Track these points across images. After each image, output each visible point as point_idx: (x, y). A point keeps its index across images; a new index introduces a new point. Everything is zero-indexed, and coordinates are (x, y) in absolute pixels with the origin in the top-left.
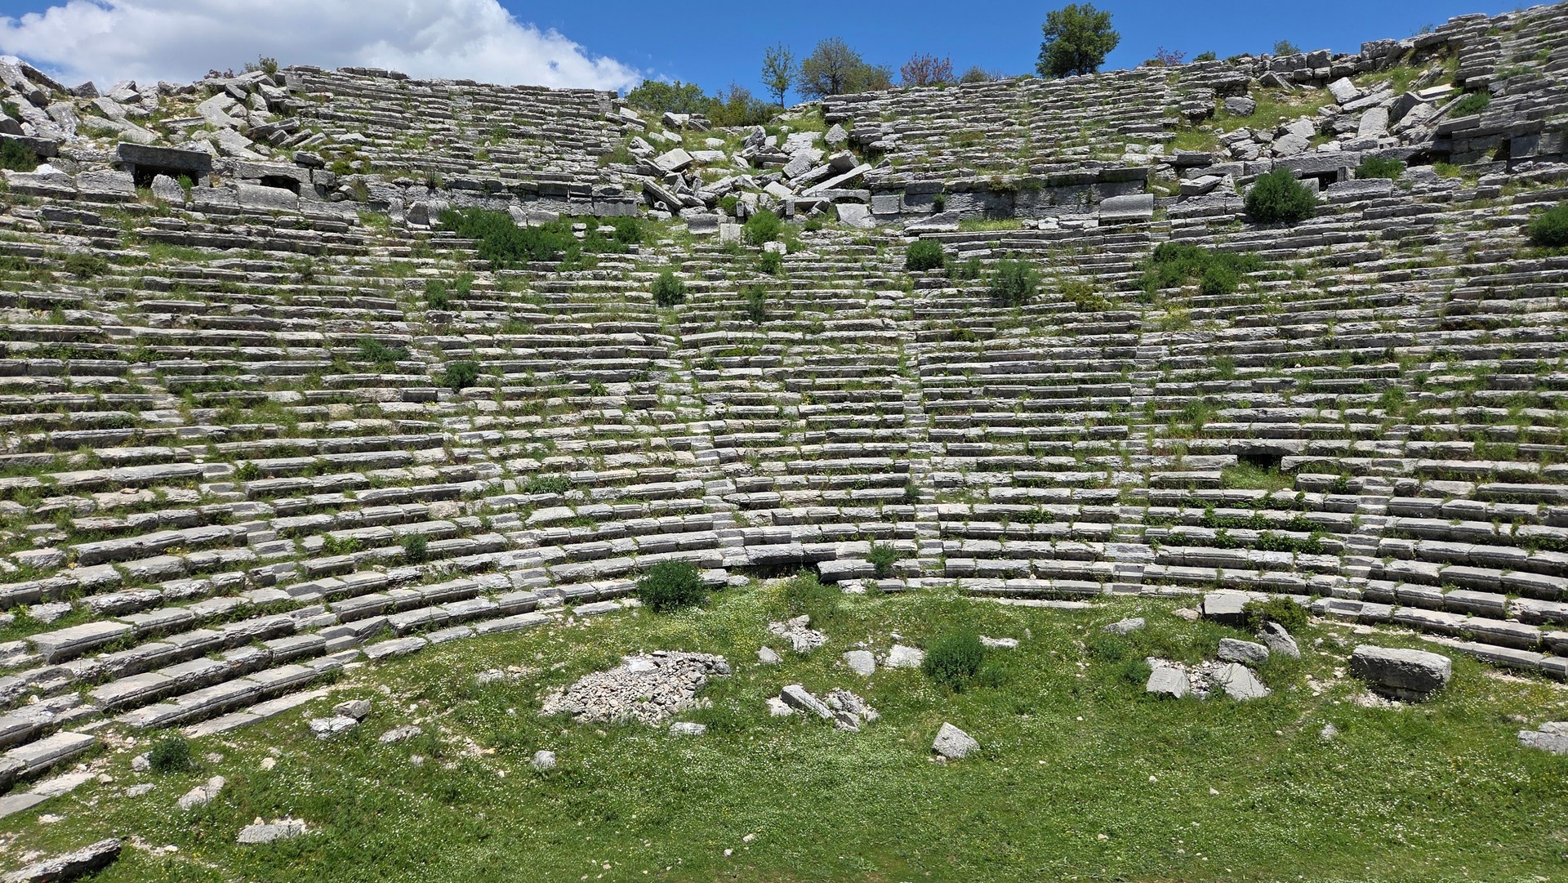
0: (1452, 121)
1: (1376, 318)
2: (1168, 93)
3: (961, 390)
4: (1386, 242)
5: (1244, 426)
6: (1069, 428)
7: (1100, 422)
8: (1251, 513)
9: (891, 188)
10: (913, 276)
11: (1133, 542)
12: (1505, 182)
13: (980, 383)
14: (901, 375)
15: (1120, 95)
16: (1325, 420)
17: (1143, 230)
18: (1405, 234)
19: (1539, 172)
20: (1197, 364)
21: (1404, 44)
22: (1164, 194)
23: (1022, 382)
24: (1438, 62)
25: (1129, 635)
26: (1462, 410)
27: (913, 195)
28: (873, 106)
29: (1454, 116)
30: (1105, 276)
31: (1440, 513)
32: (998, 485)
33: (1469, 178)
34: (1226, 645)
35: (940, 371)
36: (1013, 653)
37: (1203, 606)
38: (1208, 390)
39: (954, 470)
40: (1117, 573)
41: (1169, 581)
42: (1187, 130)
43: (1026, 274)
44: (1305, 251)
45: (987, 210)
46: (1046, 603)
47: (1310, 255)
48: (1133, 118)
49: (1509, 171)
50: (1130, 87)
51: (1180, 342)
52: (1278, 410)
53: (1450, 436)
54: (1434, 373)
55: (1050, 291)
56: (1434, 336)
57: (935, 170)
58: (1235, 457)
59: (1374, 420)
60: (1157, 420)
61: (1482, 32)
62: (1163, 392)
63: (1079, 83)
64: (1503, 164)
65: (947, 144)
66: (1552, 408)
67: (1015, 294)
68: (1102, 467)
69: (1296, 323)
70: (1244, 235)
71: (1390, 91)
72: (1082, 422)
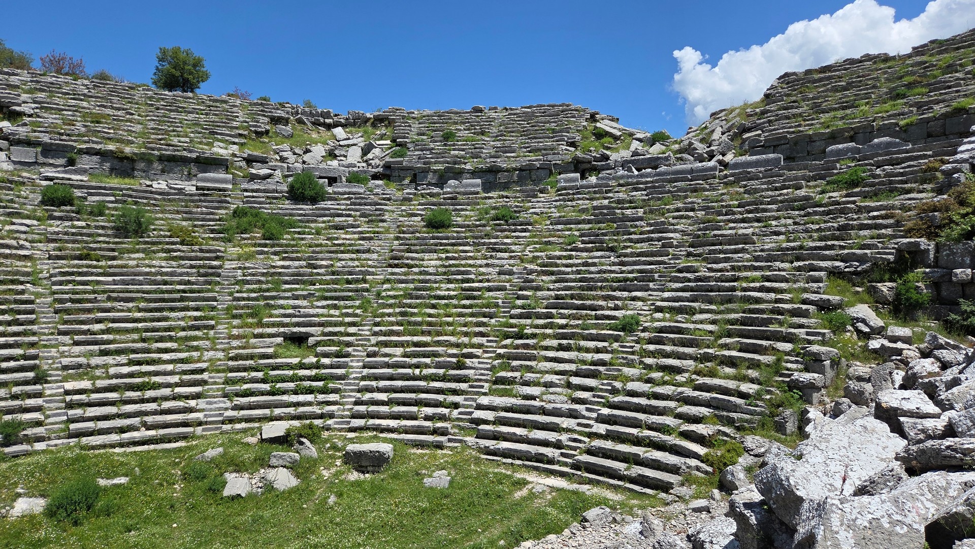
0: (391, 160)
1: (357, 259)
2: (241, 116)
3: (87, 296)
4: (362, 219)
5: (287, 320)
6: (173, 323)
7: (196, 319)
8: (291, 372)
9: (28, 143)
10: (47, 211)
11: (217, 397)
12: (415, 194)
13: (104, 292)
14: (34, 284)
15: (210, 110)
16: (332, 316)
17: (226, 196)
18: (371, 215)
19: (428, 191)
20: (260, 282)
21: (368, 115)
22: (239, 176)
23: (138, 291)
24: (384, 128)
25: (213, 460)
26: (398, 310)
27: (49, 150)
28: (14, 80)
29: (392, 157)
30: (200, 223)
31: (388, 366)
32: (117, 365)
33: (399, 190)
34: (275, 456)
35: (69, 282)
36: (124, 487)
37: (261, 434)
38: (266, 298)
39: (79, 356)
40: (205, 420)
41: (240, 420)
42: (253, 140)
43: (143, 217)
44: (321, 219)
45: (112, 170)
46: (152, 447)
47: (324, 222)
48: (219, 126)
49: (416, 189)
50: (217, 107)
51: (249, 268)
52: (307, 310)
53: (392, 324)
54: (385, 290)
55: (161, 230)
56: (385, 271)
57: (68, 135)
58: (282, 339)
59: (356, 315)
60: (235, 317)
61: (404, 117)
62: (238, 299)
63: (182, 97)
64: (414, 185)
65: (79, 119)
66: (436, 308)
67: (134, 230)
68: (196, 349)
69: (316, 260)
70: (287, 207)
71: (362, 139)
72: (183, 319)
